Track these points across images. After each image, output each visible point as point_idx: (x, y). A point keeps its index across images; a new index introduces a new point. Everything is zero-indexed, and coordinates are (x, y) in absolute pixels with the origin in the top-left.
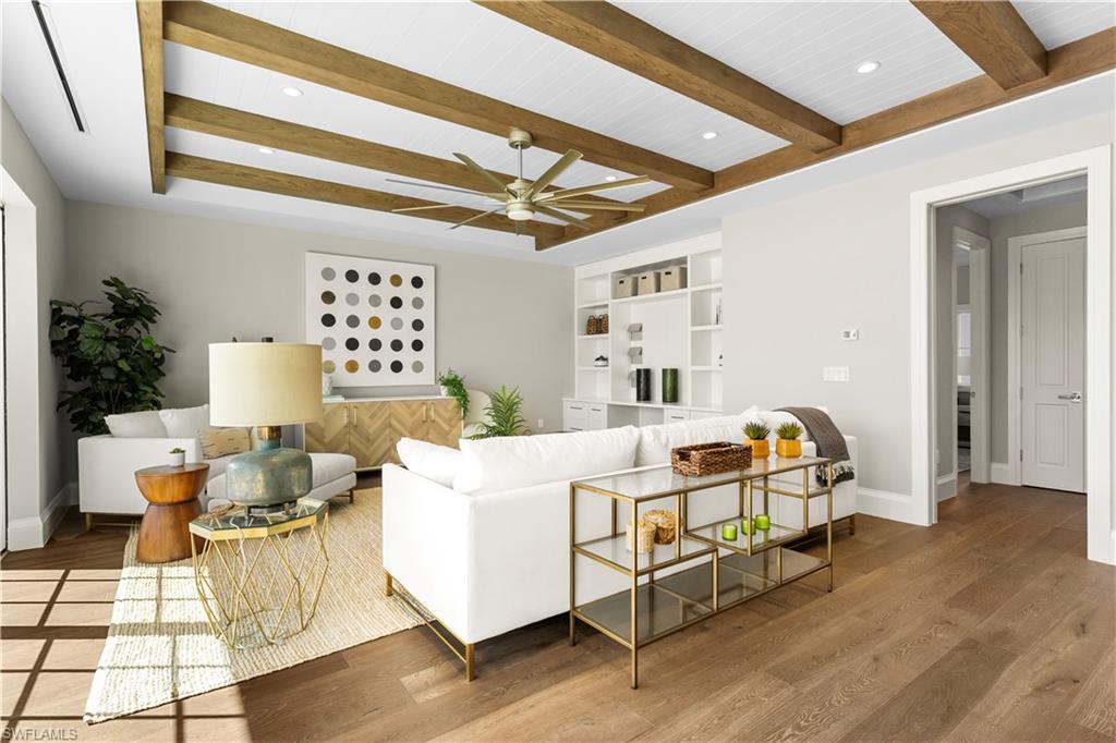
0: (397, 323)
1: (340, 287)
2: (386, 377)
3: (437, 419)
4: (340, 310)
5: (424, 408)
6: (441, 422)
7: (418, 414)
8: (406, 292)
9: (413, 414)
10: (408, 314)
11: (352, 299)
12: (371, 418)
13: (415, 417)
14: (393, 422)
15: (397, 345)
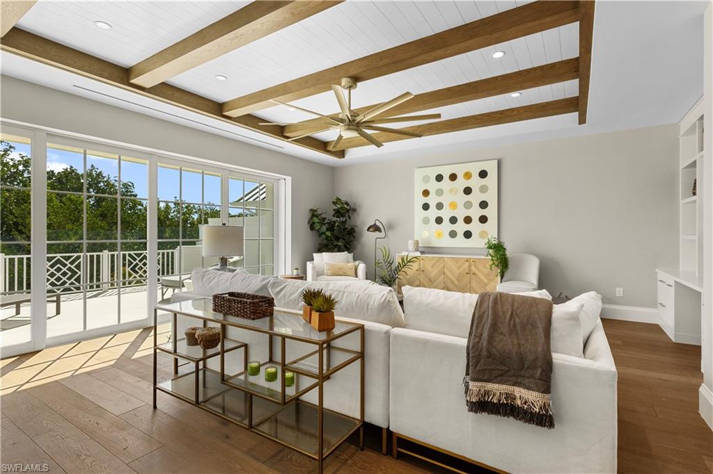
0: (468, 205)
1: (433, 186)
2: (460, 241)
3: (477, 272)
4: (432, 200)
5: (467, 264)
6: (480, 275)
7: (462, 269)
8: (475, 182)
9: (459, 268)
10: (476, 198)
11: (440, 192)
12: (433, 266)
13: (460, 270)
14: (446, 271)
15: (468, 220)
